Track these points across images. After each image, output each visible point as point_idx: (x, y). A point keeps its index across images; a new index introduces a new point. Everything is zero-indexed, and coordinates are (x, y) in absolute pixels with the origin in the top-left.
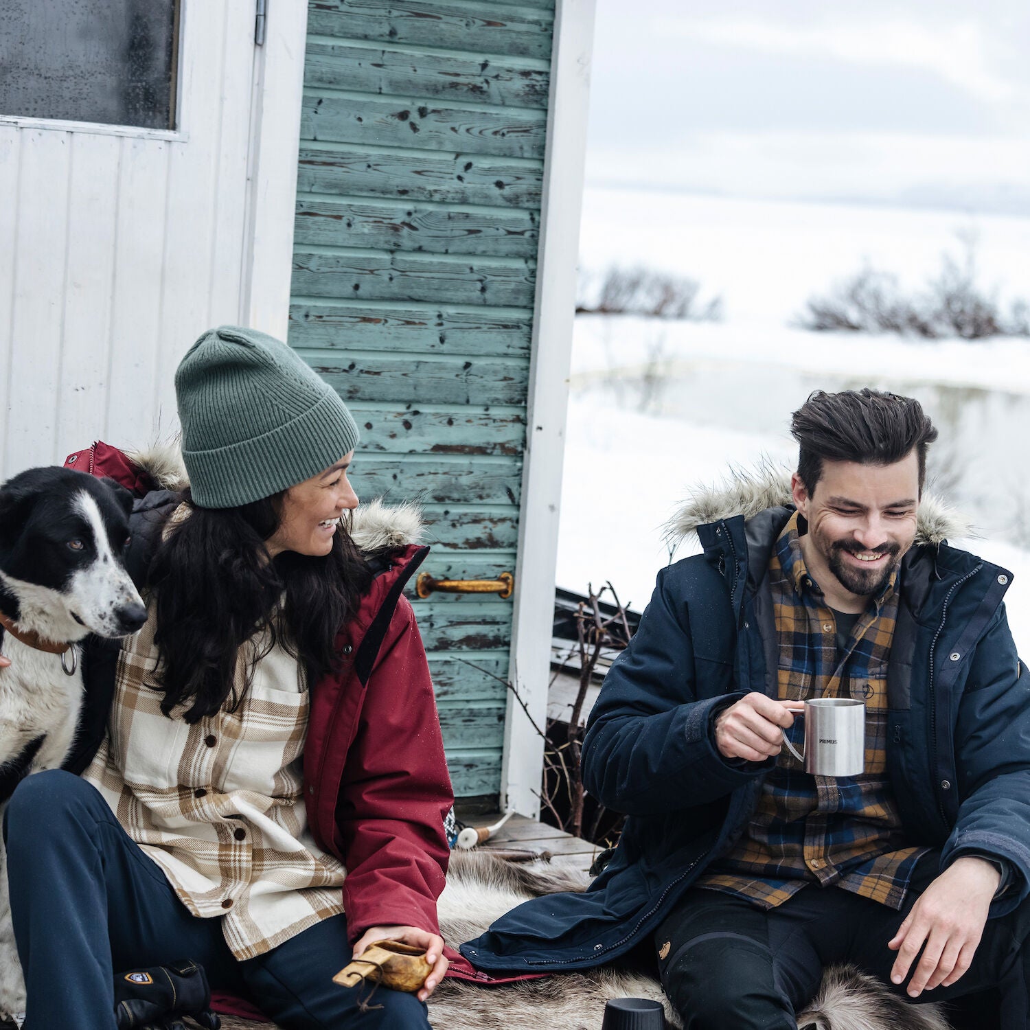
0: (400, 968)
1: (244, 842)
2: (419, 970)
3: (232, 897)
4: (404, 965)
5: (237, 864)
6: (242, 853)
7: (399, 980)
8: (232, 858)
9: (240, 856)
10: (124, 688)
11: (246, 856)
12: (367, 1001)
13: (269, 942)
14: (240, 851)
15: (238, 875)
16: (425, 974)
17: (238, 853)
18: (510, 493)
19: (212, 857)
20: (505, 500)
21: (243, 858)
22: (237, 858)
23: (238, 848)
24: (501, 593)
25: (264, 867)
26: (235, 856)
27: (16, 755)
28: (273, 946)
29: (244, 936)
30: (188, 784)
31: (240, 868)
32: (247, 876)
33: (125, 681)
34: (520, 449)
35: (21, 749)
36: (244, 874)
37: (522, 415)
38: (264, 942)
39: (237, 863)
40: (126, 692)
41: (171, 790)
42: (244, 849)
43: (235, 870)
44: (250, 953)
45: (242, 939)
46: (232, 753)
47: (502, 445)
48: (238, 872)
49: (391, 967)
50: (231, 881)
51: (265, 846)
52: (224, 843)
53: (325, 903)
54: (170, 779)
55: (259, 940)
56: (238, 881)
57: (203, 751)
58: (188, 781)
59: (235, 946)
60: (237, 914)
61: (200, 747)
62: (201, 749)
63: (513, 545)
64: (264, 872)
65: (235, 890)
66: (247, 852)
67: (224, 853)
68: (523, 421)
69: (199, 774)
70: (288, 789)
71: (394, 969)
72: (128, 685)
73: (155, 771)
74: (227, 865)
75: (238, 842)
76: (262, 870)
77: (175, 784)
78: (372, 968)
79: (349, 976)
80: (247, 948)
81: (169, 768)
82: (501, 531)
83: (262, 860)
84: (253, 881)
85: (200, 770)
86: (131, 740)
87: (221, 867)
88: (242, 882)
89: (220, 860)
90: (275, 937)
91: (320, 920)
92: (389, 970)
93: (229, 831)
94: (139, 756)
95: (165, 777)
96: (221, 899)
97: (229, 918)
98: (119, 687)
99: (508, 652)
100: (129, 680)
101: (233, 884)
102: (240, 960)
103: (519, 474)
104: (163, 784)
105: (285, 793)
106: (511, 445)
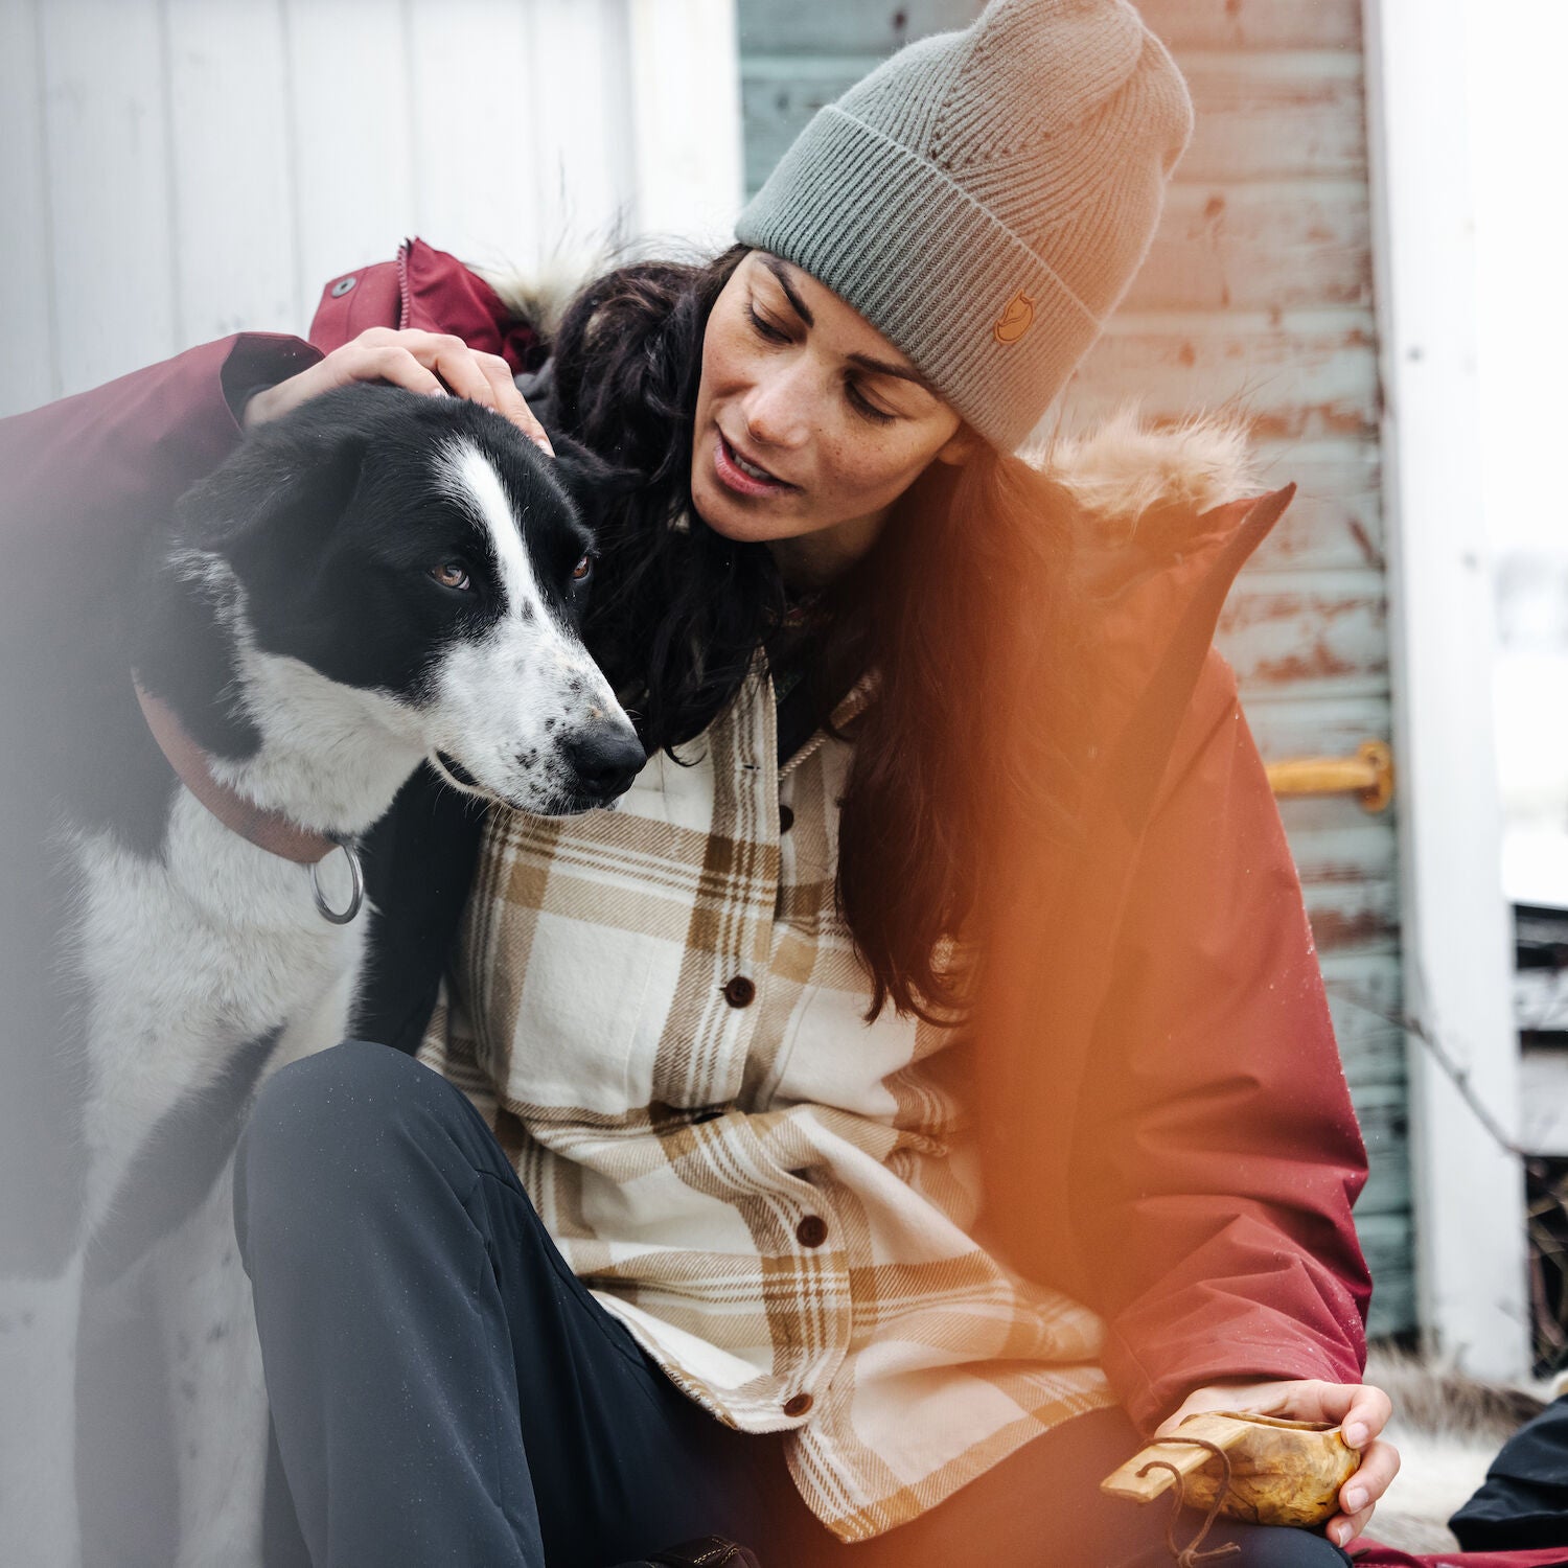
0: (1276, 1460)
1: (825, 1249)
2: (1325, 1464)
3: (808, 1388)
4: (1283, 1454)
5: (814, 1302)
6: (823, 1275)
7: (1273, 1494)
8: (799, 1288)
9: (819, 1281)
10: (511, 856)
11: (833, 1280)
12: (1195, 1544)
13: (919, 1495)
14: (818, 1269)
15: (817, 1336)
16: (1339, 1474)
17: (812, 1275)
18: (1358, 533)
19: (748, 1292)
20: (1349, 550)
21: (825, 1286)
22: (813, 1287)
23: (810, 1264)
24: (1365, 795)
25: (880, 1315)
26: (806, 1281)
27: (207, 1084)
28: (929, 1501)
29: (850, 1483)
30: (679, 1100)
31: (822, 1313)
32: (841, 1333)
33: (515, 838)
34: (1369, 415)
35: (216, 1067)
36: (832, 1327)
37: (1366, 326)
38: (904, 1494)
39: (813, 1299)
40: (517, 865)
41: (634, 1117)
42: (827, 1265)
43: (809, 1321)
44: (872, 1522)
45: (844, 1492)
46: (791, 1025)
47: (1326, 410)
48: (816, 1324)
49: (1250, 1460)
50: (798, 1355)
51: (879, 1256)
52: (772, 1255)
53: (1048, 1391)
54: (634, 1088)
55: (891, 1492)
56: (817, 1349)
57: (718, 1019)
58: (680, 1092)
59: (829, 1509)
60: (825, 1431)
61: (709, 1007)
62: (714, 1012)
63: (1381, 667)
64: (880, 1327)
65: (812, 1374)
66: (837, 1269)
67: (776, 1277)
68: (1371, 342)
69: (711, 1076)
70: (933, 1111)
71: (1258, 1465)
72: (520, 847)
73: (596, 1070)
74: (786, 1307)
75: (809, 1252)
76: (875, 1322)
77: (644, 1100)
78: (1200, 1456)
79: (1142, 1474)
80: (863, 1513)
81: (631, 1063)
82: (1349, 635)
83: (872, 1297)
84: (854, 1349)
85: (712, 1066)
86: (527, 993)
87: (772, 1317)
88: (830, 1350)
89: (768, 1297)
90: (931, 1481)
91: (1044, 1429)
92: (1245, 1468)
93: (784, 1222)
94: (551, 1032)
95: (619, 1084)
96: (780, 1399)
97: (804, 1439)
98: (495, 852)
99: (1397, 954)
100: (525, 835)
101: (804, 1361)
102: (849, 1539)
103: (1377, 481)
104: (615, 1103)
105: (925, 1122)
106: (1346, 409)
